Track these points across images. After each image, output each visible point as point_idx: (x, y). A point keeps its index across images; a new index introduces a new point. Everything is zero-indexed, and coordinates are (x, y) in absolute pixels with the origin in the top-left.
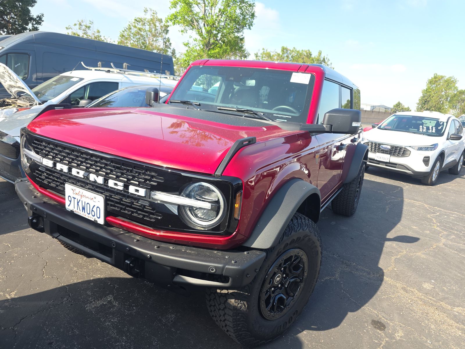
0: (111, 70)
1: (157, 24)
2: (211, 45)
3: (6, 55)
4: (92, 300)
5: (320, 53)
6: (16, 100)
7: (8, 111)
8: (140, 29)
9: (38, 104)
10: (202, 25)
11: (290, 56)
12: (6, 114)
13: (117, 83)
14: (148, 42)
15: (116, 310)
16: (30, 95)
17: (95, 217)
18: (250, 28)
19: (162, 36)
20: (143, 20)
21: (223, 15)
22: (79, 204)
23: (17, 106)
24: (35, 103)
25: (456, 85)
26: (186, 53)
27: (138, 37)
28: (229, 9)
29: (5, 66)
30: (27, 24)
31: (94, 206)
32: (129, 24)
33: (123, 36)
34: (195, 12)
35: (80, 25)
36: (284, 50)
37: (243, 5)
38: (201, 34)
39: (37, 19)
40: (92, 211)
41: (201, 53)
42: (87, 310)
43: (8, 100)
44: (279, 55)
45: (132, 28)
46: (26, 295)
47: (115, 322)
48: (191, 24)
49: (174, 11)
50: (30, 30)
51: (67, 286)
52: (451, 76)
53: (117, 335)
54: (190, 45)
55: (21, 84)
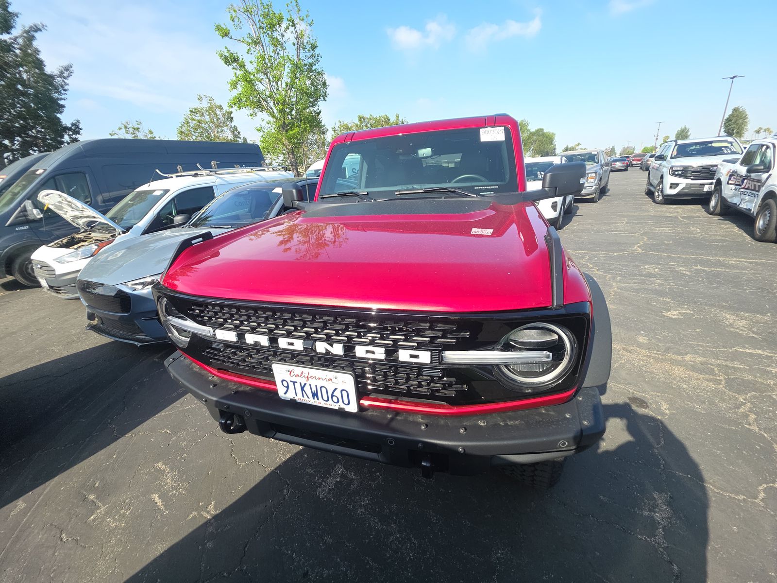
0: (199, 172)
1: (218, 112)
2: (288, 126)
3: (52, 180)
4: (320, 481)
5: (398, 117)
6: (88, 233)
7: (85, 250)
8: (199, 121)
9: (121, 233)
10: (271, 104)
11: (369, 125)
12: (83, 255)
13: (211, 187)
14: (212, 135)
15: (358, 486)
16: (108, 224)
17: (341, 403)
18: (324, 99)
19: (227, 126)
20: (199, 110)
21: (293, 89)
22: (305, 389)
23: (94, 241)
24: (117, 233)
25: (529, 128)
26: (262, 139)
27: (199, 130)
28: (297, 81)
29: (59, 193)
30: (62, 137)
31: (336, 389)
32: (185, 117)
33: (182, 132)
34: (260, 90)
35: (126, 127)
36: (361, 119)
37: (311, 74)
38: (273, 115)
39: (73, 128)
40: (332, 396)
41: (279, 137)
42: (323, 499)
43: (77, 236)
44: (357, 125)
45: (190, 121)
46: (230, 503)
47: (368, 504)
48: (259, 105)
49: (235, 93)
50: (68, 143)
51: (276, 469)
52: (523, 119)
53: (382, 525)
54: (264, 130)
55: (90, 212)
